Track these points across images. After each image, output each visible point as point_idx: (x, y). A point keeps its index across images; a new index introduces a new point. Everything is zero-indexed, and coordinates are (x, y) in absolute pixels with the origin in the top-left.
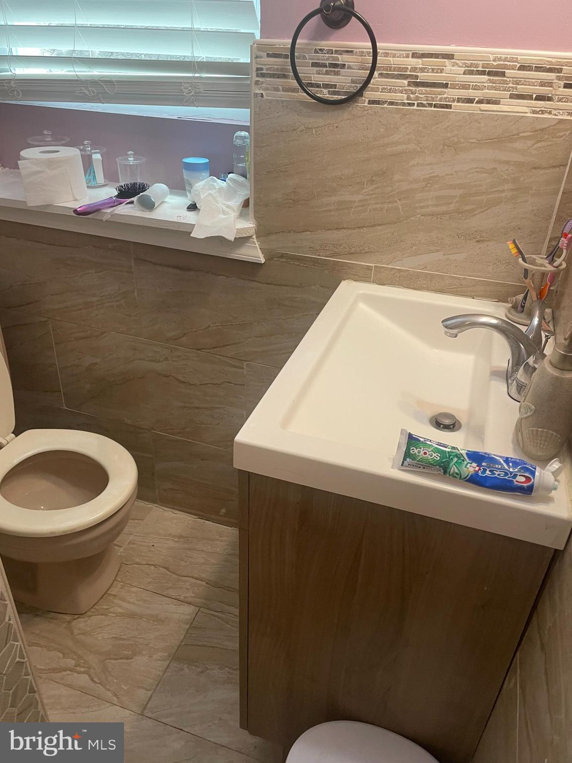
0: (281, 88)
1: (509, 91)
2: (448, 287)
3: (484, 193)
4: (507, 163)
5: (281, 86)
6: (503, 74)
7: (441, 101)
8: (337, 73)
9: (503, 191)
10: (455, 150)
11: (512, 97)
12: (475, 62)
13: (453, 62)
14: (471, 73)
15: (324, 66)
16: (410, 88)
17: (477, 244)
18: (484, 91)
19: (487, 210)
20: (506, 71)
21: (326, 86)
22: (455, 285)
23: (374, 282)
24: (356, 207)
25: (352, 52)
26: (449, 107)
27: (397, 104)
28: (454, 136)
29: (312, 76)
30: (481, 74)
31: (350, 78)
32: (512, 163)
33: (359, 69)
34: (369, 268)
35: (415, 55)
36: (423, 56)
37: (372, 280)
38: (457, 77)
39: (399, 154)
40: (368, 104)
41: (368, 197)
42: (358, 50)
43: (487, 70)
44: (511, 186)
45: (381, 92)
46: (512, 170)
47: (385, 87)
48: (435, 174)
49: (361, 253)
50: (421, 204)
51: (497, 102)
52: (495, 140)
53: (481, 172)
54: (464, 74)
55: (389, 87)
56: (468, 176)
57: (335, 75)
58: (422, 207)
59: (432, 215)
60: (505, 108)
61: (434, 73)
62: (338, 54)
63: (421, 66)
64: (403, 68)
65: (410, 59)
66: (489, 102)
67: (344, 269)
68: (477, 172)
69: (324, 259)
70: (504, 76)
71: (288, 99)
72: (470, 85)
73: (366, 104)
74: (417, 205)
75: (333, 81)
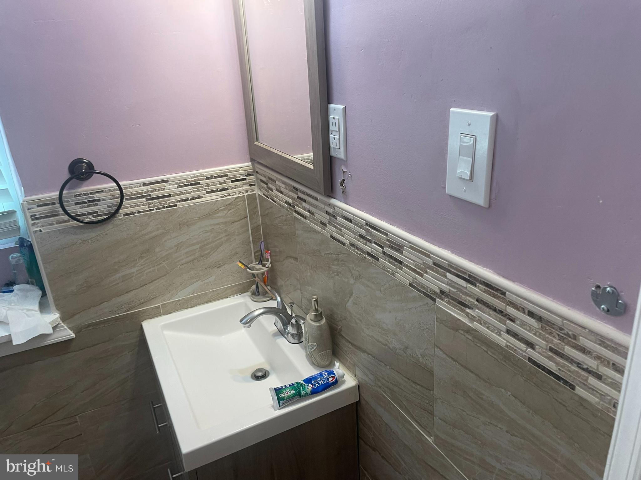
0: (55, 223)
1: (205, 190)
2: (211, 298)
3: (212, 242)
4: (218, 224)
5: (54, 221)
6: (199, 184)
7: (170, 204)
8: (96, 205)
9: (221, 238)
10: (187, 226)
11: (208, 193)
12: (182, 181)
13: (169, 184)
14: (181, 186)
15: (86, 203)
16: (148, 202)
17: (218, 269)
18: (192, 193)
19: (217, 250)
20: (200, 182)
21: (90, 214)
22: (215, 295)
23: (164, 314)
24: (136, 275)
25: (102, 191)
26: (176, 206)
27: (143, 212)
28: (184, 219)
29: (78, 210)
30: (187, 186)
31: (106, 205)
32: (220, 223)
33: (110, 199)
34: (158, 307)
35: (144, 185)
36: (150, 184)
37: (162, 314)
38: (174, 190)
39: (154, 237)
40: (124, 216)
41: (142, 267)
42: (106, 190)
43: (190, 183)
44: (224, 234)
45: (130, 208)
46: (222, 227)
47: (132, 205)
48: (180, 241)
49: (149, 301)
50: (178, 260)
51: (201, 197)
52: (207, 215)
53: (206, 233)
54: (177, 188)
55: (135, 205)
56: (200, 237)
57: (94, 206)
58: (179, 261)
59: (187, 263)
60: (206, 199)
61: (160, 191)
62: (93, 194)
63: (151, 189)
64: (140, 192)
65: (142, 187)
66: (196, 198)
67: (141, 315)
68: (204, 233)
69: (123, 315)
70: (200, 184)
71: (63, 228)
72: (183, 193)
73: (122, 217)
74: (175, 261)
75: (94, 209)
